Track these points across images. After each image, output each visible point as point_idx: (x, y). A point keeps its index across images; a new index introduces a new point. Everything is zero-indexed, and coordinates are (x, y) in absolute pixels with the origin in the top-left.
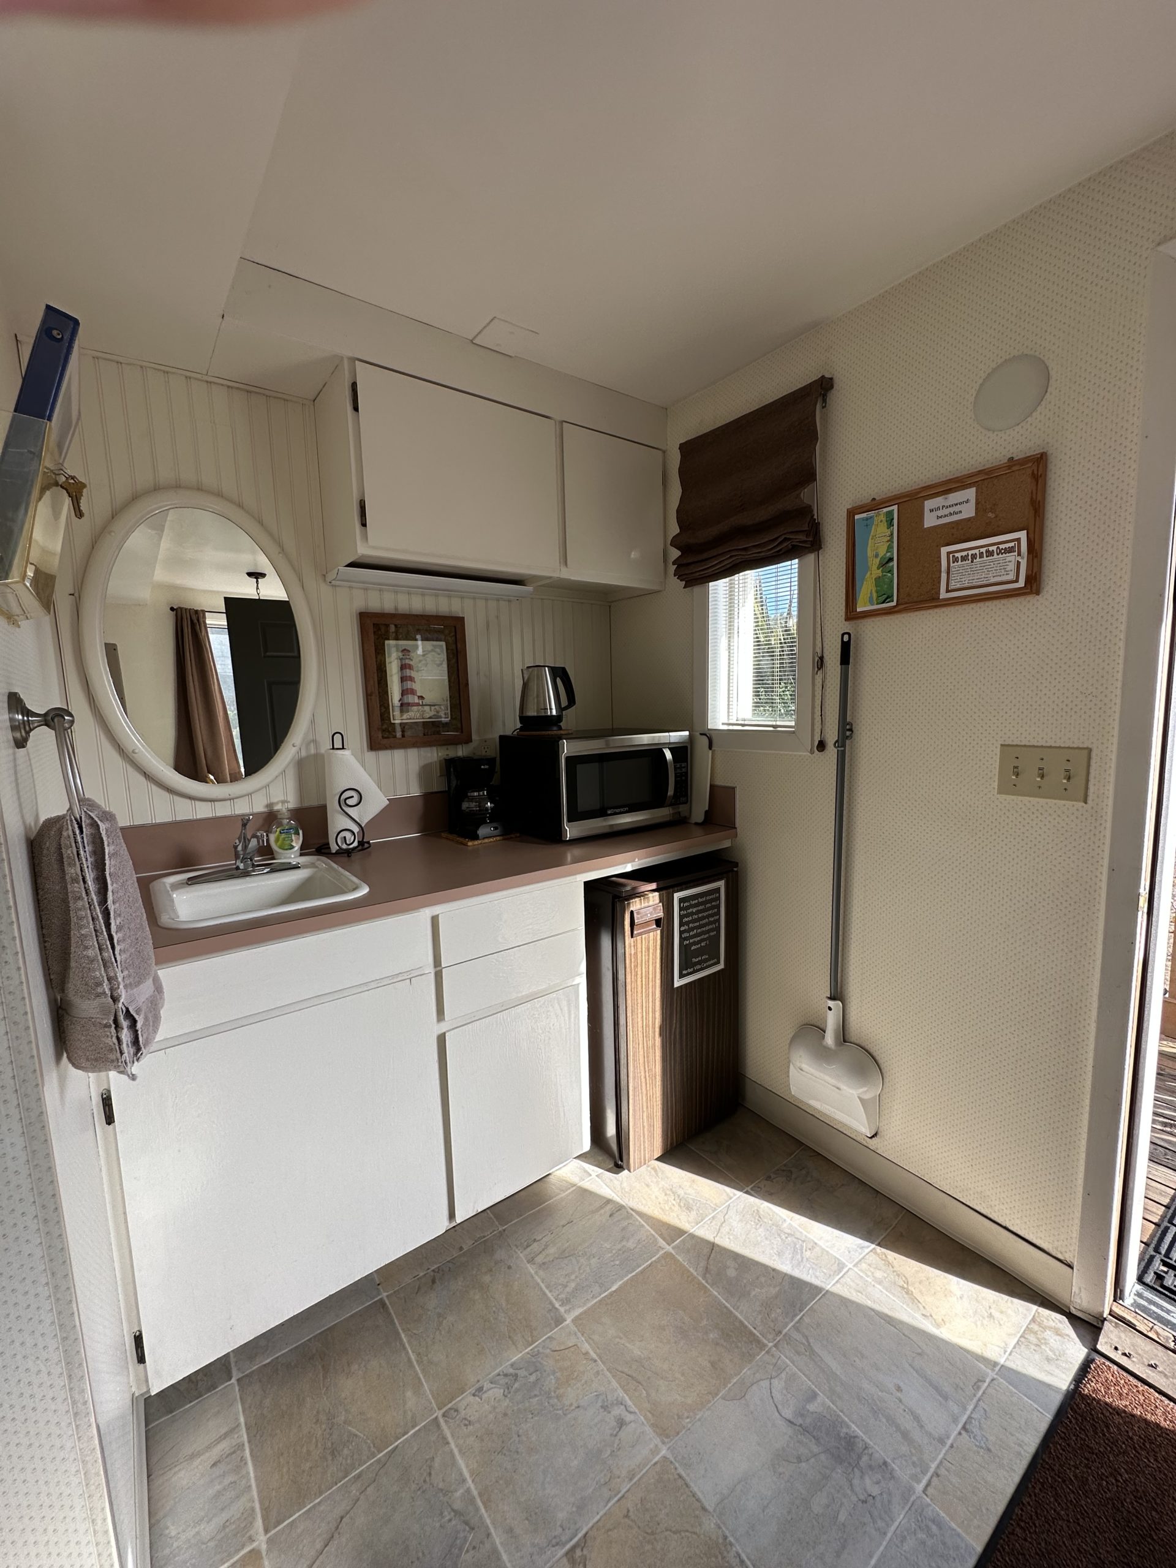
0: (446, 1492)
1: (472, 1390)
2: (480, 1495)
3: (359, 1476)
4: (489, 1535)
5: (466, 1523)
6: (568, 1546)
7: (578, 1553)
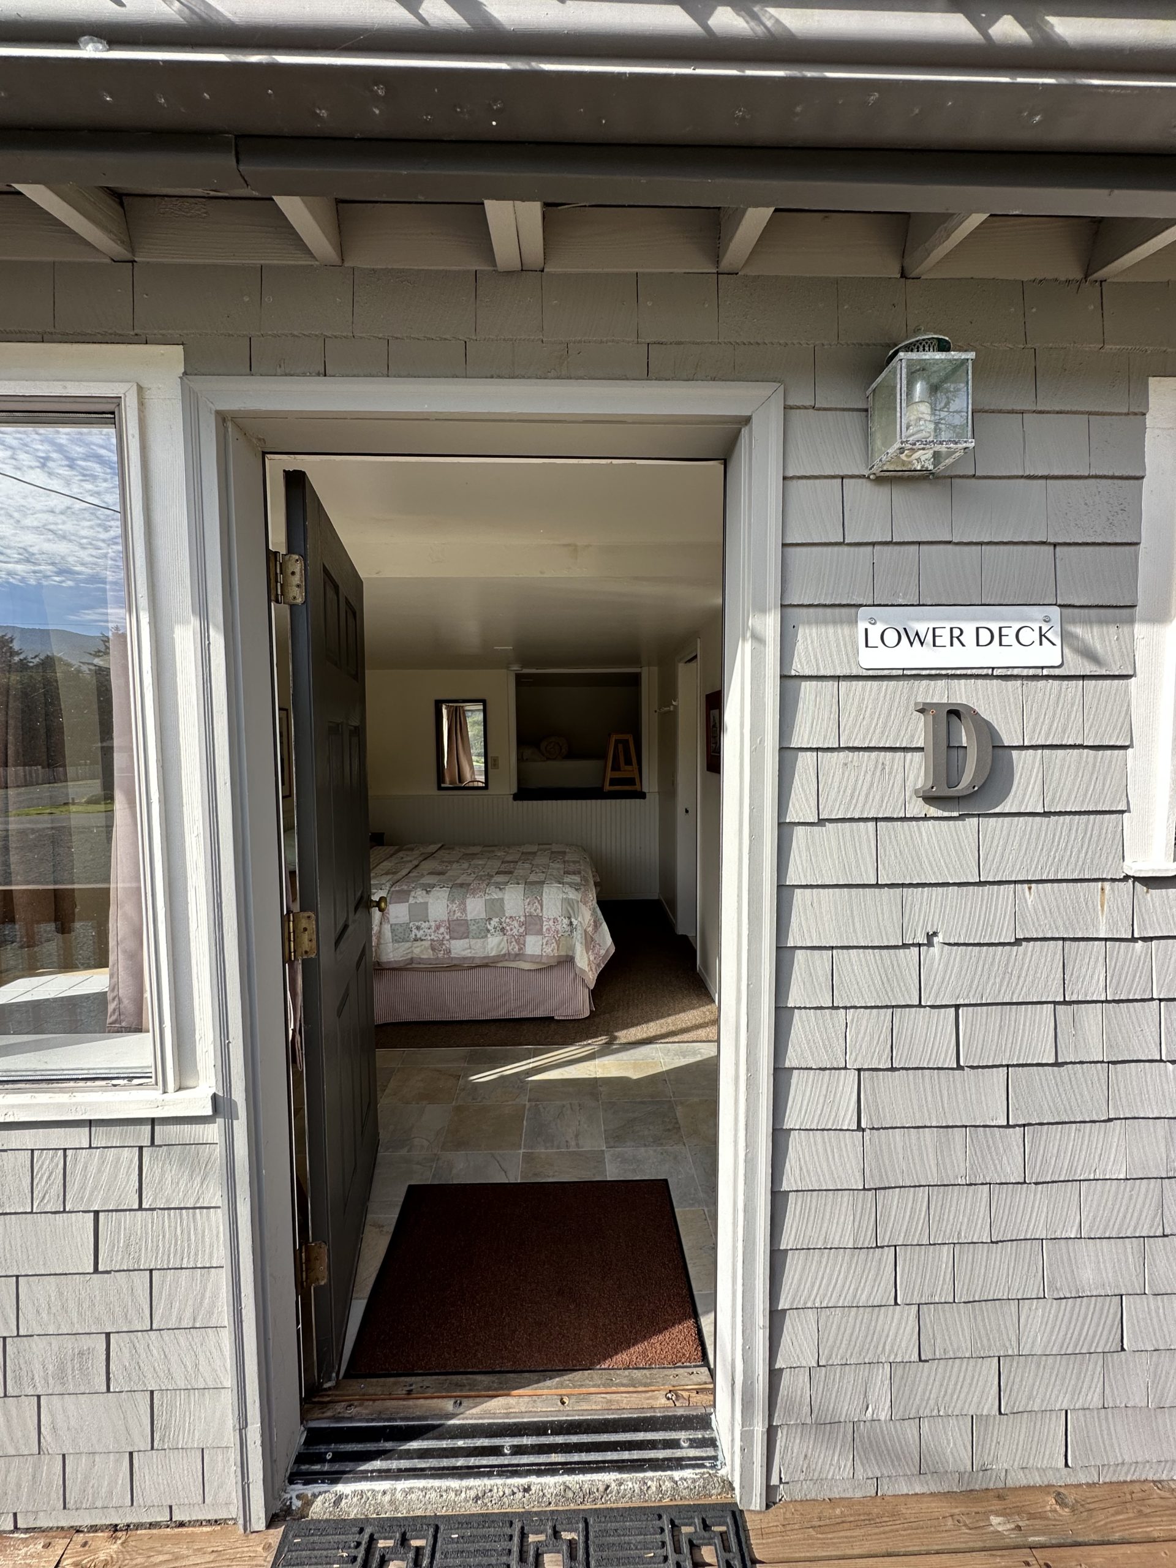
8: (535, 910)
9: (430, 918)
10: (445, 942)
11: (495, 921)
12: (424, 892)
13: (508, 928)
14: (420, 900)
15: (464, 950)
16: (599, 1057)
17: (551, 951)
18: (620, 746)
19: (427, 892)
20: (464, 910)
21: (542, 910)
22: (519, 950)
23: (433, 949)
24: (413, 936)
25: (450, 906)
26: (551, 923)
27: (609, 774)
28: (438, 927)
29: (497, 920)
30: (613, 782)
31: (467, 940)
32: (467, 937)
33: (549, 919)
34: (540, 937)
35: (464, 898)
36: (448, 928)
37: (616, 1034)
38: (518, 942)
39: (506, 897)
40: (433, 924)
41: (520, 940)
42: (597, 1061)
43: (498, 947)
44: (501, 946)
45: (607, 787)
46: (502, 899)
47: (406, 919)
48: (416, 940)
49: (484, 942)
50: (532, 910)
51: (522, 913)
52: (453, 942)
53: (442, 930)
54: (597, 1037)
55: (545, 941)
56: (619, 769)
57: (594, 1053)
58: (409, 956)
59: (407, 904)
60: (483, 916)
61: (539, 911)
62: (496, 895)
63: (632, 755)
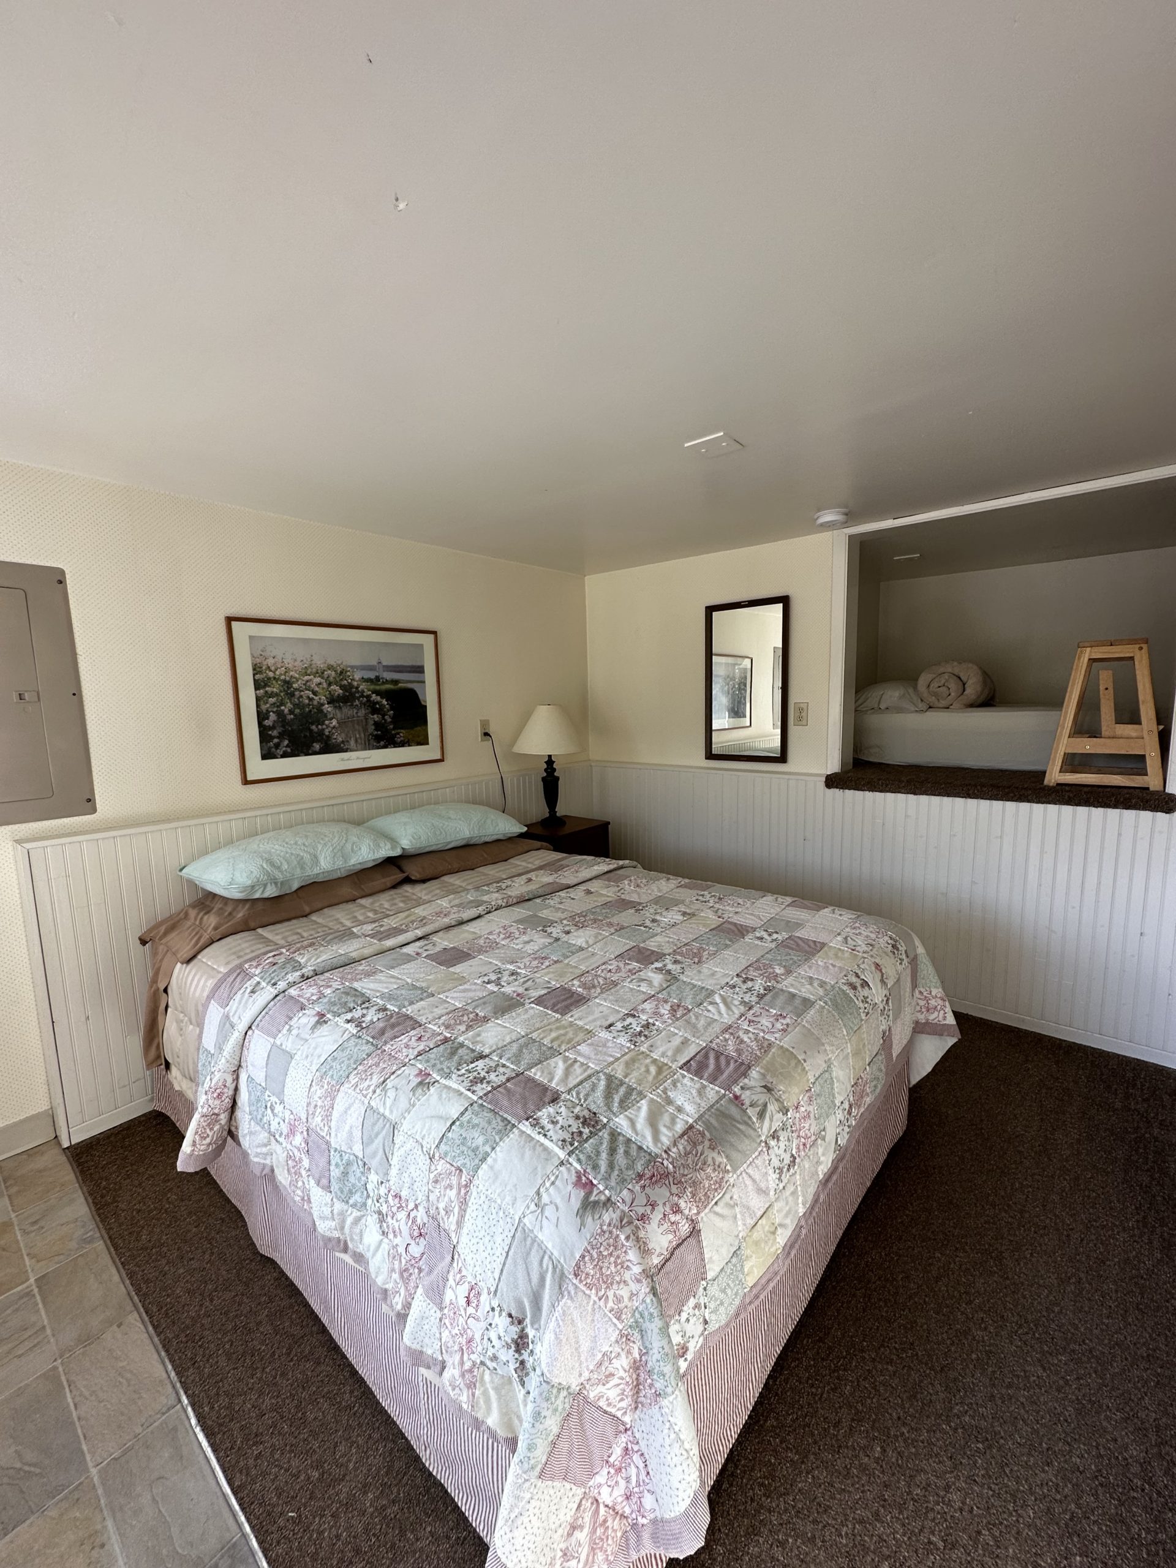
9: (286, 1098)
11: (373, 1181)
13: (389, 1221)
18: (1105, 679)
20: (329, 1115)
22: (405, 1306)
24: (267, 1122)
25: (314, 1088)
26: (463, 1293)
27: (1065, 744)
28: (295, 1129)
33: (463, 1277)
35: (341, 1079)
38: (404, 1281)
40: (287, 1115)
41: (410, 1278)
43: (374, 1256)
45: (1055, 776)
47: (263, 1077)
48: (270, 1134)
49: (359, 1219)
50: (441, 1206)
51: (422, 1198)
56: (1094, 732)
59: (270, 1042)
60: (358, 1149)
63: (1141, 698)
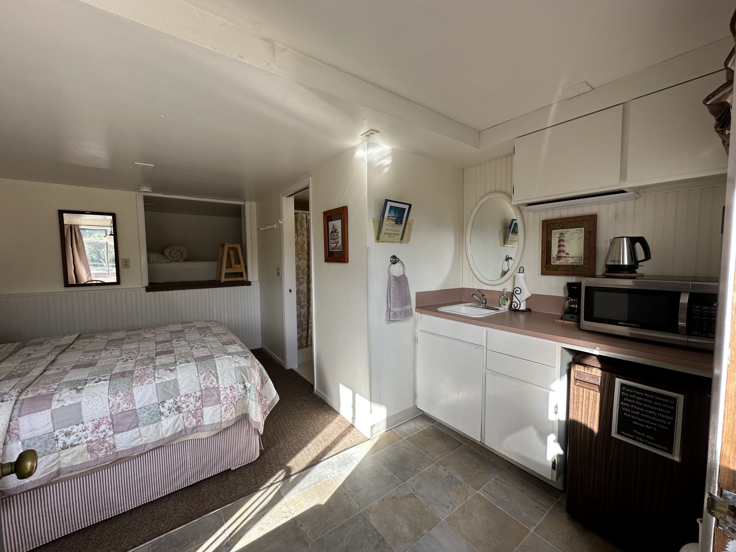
0: (419, 467)
1: (445, 468)
2: (420, 473)
3: (419, 450)
4: (413, 476)
5: (414, 471)
6: (413, 493)
7: (412, 496)
8: (211, 383)
9: (85, 419)
10: (108, 439)
11: (169, 403)
12: (74, 392)
13: (183, 406)
14: (70, 402)
15: (132, 441)
16: (285, 494)
17: (230, 415)
18: (232, 252)
19: (78, 391)
20: (132, 401)
21: (217, 381)
22: (197, 423)
23: (91, 451)
24: (60, 444)
25: (112, 400)
26: (228, 391)
27: (225, 271)
28: (97, 427)
29: (172, 401)
30: (227, 275)
31: (137, 429)
32: (137, 426)
33: (226, 388)
34: (218, 406)
35: (130, 388)
36: (112, 423)
37: (288, 465)
38: (195, 416)
39: (179, 377)
40: (90, 425)
41: (197, 414)
42: (286, 499)
43: (174, 426)
44: (177, 425)
45: (223, 280)
46: (176, 380)
47: (50, 428)
48: (65, 447)
49: (157, 426)
50: (208, 384)
51: (198, 389)
52: (117, 436)
53: (103, 427)
54: (274, 474)
55: (223, 409)
56: (231, 267)
57: (279, 491)
58: (55, 469)
59: (50, 410)
60: (155, 400)
61: (215, 383)
62: (168, 377)
63: (240, 258)
